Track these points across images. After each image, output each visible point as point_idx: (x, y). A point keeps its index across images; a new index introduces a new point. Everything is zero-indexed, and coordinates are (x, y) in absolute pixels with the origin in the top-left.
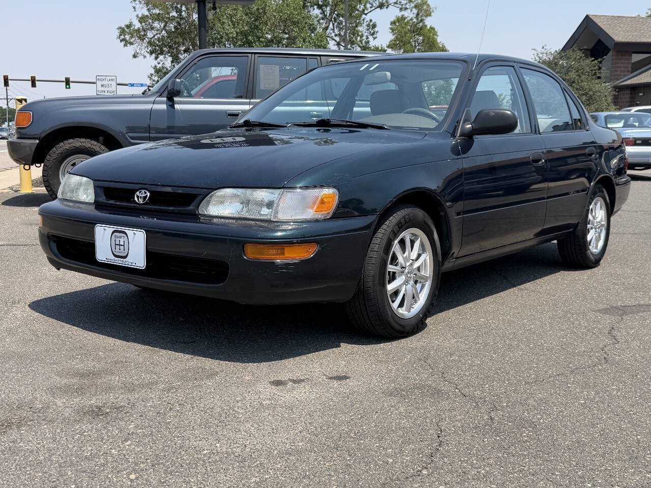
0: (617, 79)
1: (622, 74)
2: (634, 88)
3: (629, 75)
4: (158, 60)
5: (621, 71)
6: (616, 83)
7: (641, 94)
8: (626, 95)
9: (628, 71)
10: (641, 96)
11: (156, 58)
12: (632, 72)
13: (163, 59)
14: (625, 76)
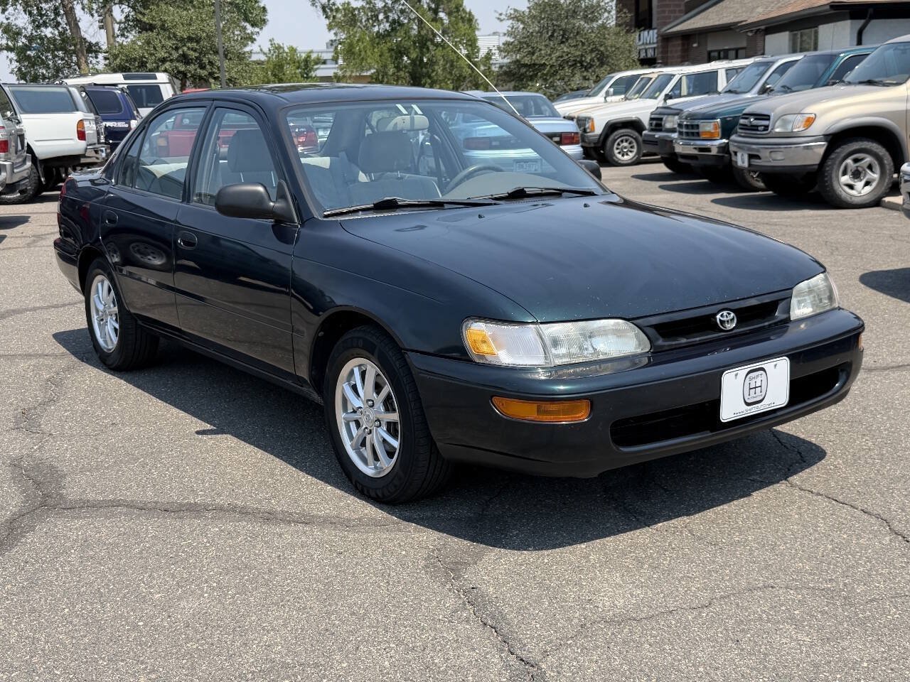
0: (665, 24)
1: (672, 15)
2: (687, 36)
3: (681, 16)
4: (6, 13)
5: (670, 12)
6: (663, 30)
7: (695, 45)
8: (676, 47)
9: (680, 11)
10: (696, 47)
11: (4, 11)
12: (686, 13)
13: (13, 12)
14: (676, 18)
